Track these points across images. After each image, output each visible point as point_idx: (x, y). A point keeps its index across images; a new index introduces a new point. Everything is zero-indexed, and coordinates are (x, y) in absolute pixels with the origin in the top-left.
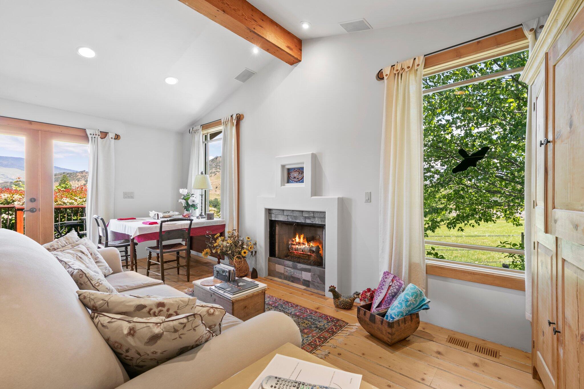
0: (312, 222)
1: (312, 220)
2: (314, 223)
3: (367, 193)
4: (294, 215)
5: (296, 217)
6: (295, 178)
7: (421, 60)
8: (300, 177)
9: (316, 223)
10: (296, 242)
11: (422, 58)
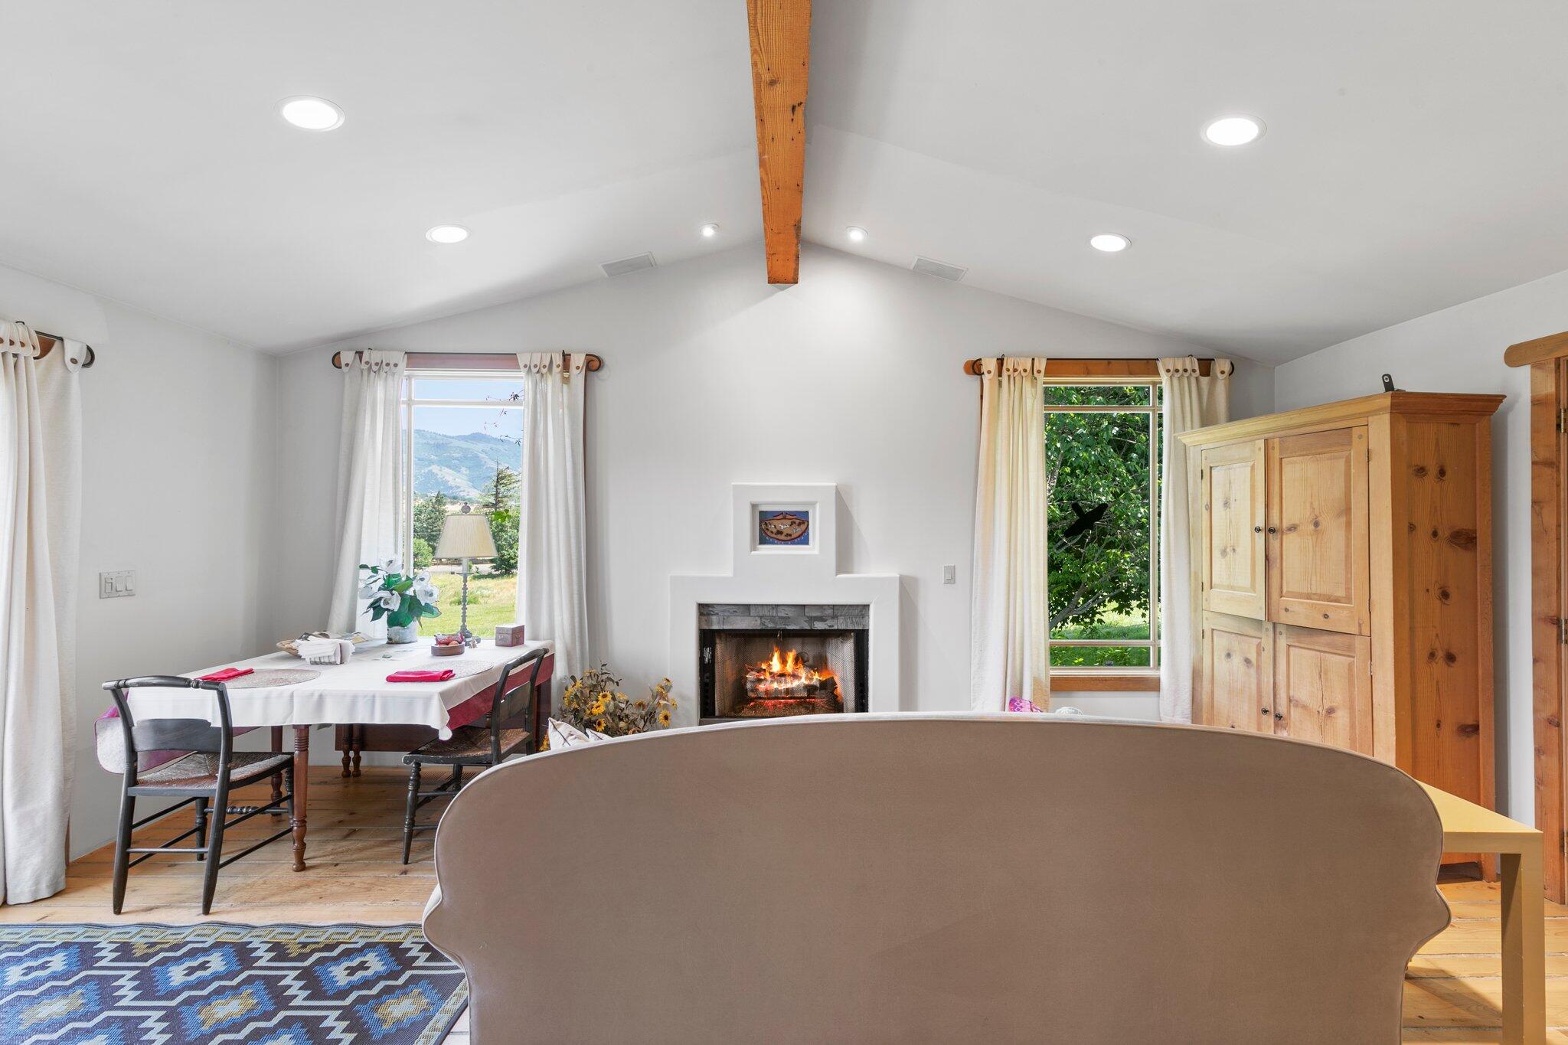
0: (830, 626)
1: (829, 622)
2: (835, 627)
3: (947, 568)
4: (780, 614)
5: (786, 619)
6: (780, 532)
7: (1041, 365)
8: (799, 530)
9: (840, 628)
10: (771, 673)
11: (1044, 362)
